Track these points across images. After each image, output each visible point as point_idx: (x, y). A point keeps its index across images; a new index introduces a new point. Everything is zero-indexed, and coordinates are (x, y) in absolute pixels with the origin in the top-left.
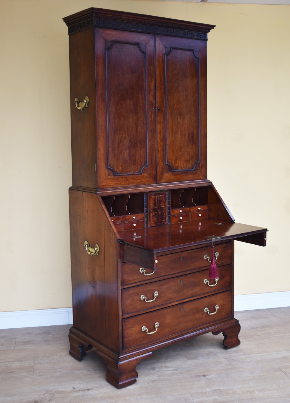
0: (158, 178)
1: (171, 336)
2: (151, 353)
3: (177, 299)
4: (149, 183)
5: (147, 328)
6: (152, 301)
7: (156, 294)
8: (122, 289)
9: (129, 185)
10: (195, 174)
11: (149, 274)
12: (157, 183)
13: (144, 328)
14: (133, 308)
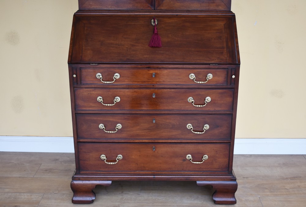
0: (156, 4)
1: (137, 172)
2: (110, 182)
3: (147, 138)
4: (144, 9)
5: (106, 157)
6: (113, 132)
7: (119, 126)
8: (76, 113)
9: (117, 8)
10: (212, 3)
11: (109, 105)
12: (155, 9)
13: (103, 157)
14: (90, 134)
